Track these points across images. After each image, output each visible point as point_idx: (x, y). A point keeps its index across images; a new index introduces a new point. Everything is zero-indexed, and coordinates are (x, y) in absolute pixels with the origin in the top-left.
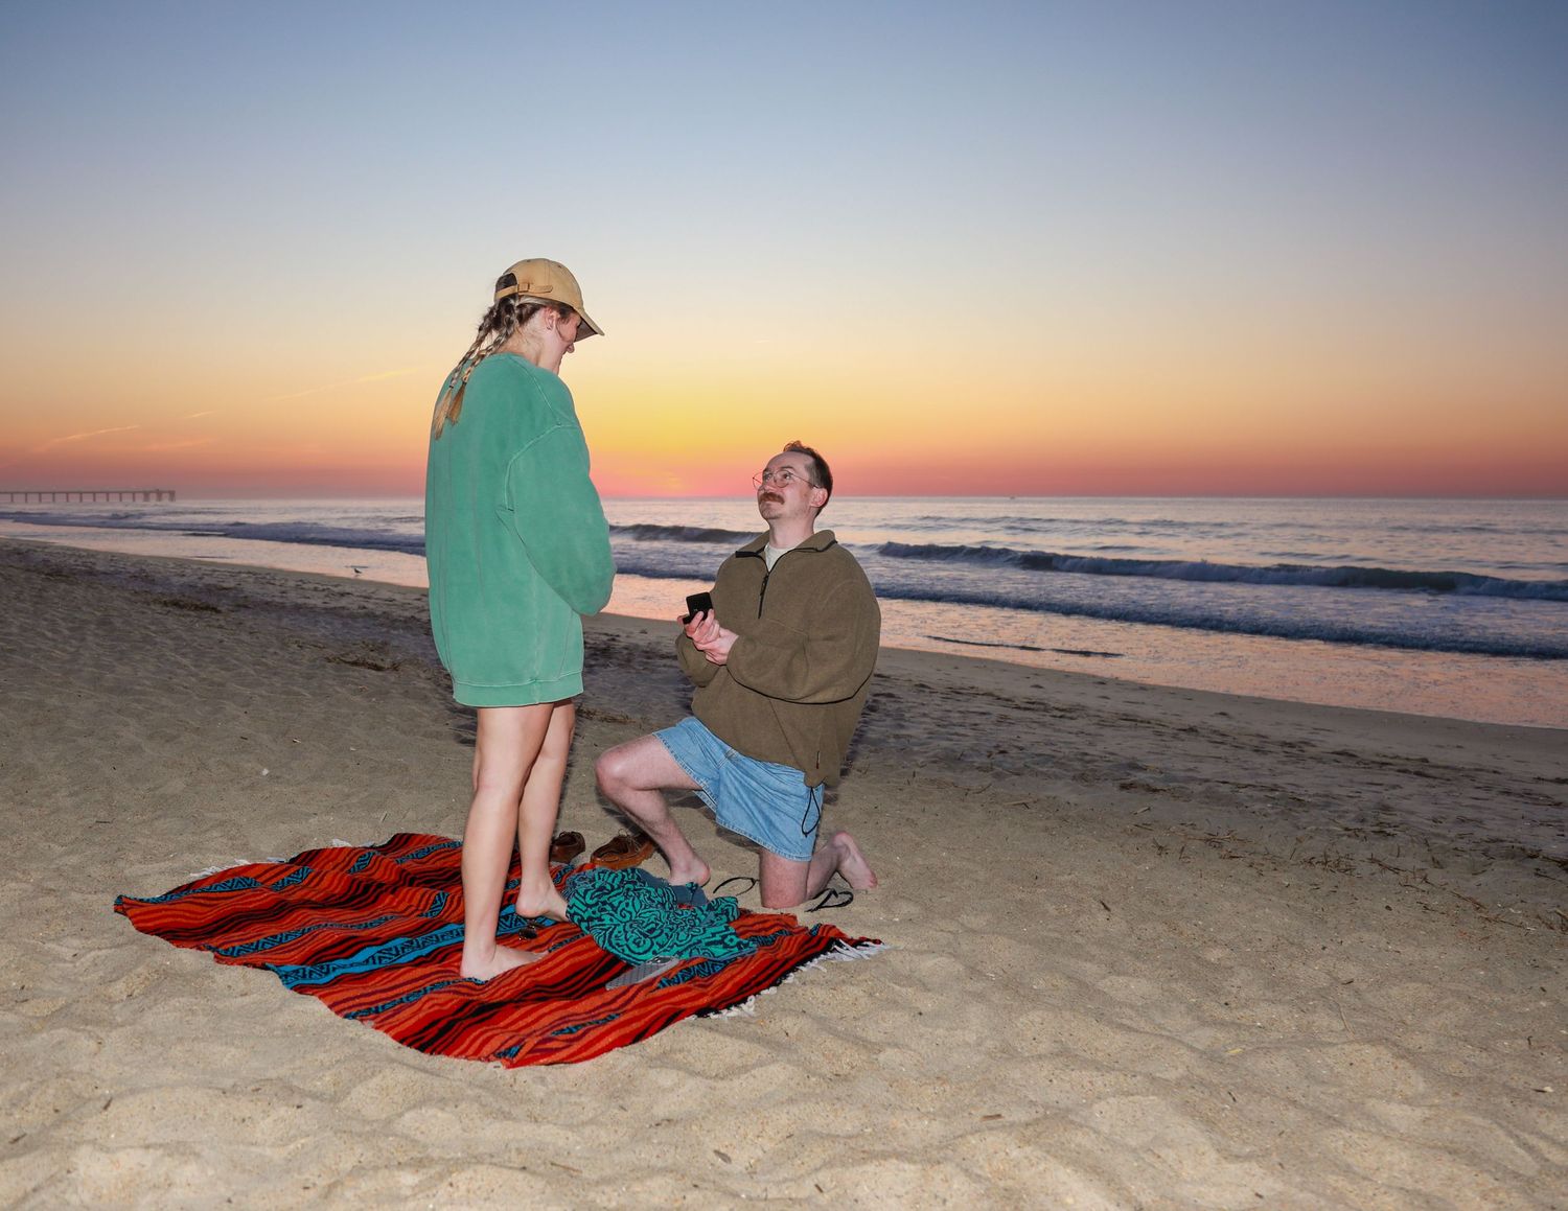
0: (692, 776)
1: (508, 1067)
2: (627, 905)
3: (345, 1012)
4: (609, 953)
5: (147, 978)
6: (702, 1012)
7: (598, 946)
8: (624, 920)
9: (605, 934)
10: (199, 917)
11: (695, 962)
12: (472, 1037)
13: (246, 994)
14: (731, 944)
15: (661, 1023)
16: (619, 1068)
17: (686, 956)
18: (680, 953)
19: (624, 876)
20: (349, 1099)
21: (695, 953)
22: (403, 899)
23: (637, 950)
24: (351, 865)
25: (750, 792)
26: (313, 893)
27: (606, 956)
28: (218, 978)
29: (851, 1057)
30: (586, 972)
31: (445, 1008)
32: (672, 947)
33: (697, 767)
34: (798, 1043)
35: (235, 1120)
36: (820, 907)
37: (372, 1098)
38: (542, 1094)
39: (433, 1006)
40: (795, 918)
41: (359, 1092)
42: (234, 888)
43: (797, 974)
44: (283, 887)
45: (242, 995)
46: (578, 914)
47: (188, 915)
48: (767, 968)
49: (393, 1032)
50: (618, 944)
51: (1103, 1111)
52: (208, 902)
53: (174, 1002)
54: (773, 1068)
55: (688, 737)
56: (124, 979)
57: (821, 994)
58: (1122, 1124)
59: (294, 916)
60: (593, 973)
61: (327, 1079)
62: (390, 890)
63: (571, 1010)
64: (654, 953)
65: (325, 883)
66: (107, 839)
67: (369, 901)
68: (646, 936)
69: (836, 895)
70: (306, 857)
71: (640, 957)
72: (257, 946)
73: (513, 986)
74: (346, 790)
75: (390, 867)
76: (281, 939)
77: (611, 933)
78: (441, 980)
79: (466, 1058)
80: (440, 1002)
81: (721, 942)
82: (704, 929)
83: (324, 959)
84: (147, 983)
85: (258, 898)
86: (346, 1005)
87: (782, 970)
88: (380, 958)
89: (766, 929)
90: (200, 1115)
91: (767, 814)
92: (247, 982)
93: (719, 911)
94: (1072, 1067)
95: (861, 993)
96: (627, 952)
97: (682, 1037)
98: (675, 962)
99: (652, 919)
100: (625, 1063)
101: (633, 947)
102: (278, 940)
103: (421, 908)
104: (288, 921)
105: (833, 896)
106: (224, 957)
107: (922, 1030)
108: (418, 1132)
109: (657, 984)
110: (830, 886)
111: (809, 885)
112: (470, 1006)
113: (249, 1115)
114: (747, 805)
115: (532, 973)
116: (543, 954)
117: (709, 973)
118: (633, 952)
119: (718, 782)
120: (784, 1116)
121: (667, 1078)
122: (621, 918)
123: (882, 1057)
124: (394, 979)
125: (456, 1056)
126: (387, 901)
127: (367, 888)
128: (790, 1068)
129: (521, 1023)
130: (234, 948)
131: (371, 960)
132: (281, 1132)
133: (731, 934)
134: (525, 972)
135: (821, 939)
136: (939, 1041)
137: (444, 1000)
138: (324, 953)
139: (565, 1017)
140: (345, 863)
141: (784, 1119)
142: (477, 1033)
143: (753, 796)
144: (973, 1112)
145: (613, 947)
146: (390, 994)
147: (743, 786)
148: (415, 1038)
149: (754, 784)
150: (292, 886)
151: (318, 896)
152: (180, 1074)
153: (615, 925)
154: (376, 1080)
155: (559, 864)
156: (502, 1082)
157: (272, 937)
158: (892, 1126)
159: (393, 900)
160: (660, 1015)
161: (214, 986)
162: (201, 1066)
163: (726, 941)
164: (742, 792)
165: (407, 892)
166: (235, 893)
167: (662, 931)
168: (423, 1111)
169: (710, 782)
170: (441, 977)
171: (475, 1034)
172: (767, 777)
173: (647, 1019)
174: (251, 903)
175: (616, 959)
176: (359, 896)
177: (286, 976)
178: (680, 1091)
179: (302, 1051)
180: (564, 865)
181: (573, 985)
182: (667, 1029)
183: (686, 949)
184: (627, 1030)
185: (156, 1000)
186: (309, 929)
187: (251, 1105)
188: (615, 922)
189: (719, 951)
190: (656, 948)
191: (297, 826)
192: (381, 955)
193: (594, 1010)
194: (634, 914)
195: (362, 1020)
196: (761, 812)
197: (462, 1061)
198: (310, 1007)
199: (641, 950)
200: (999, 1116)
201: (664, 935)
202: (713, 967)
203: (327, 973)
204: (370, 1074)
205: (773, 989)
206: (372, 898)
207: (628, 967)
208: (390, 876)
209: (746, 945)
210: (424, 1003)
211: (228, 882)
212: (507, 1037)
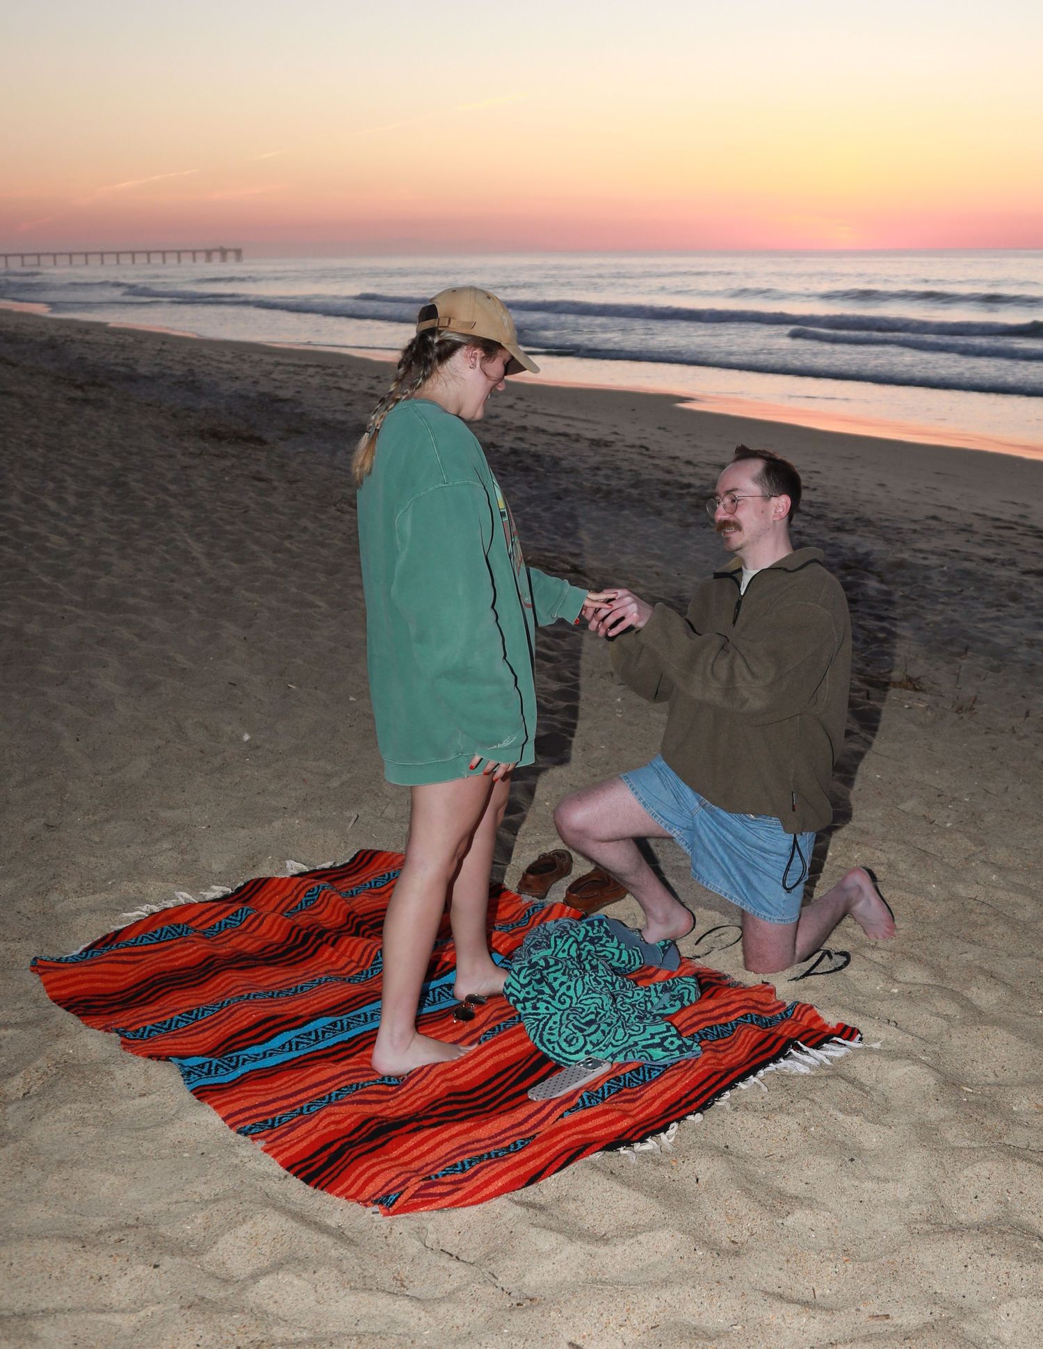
0: (663, 825)
1: (386, 1215)
2: (569, 988)
3: (239, 1126)
4: (538, 1051)
5: (45, 1073)
6: (612, 1145)
7: (528, 1039)
8: (562, 1007)
9: (538, 1025)
10: (120, 978)
11: (629, 1068)
12: (357, 1172)
13: (144, 1095)
14: (672, 1048)
15: (564, 1158)
16: (504, 1220)
17: (620, 1059)
18: (614, 1056)
19: (587, 932)
20: (214, 1250)
21: (630, 1056)
22: (343, 954)
23: (568, 1049)
24: (299, 900)
25: (726, 846)
26: (250, 941)
27: (535, 1054)
28: (118, 1074)
29: (754, 1220)
30: (510, 1072)
31: (342, 1126)
32: (607, 1046)
33: (670, 816)
34: (705, 1195)
35: (91, 1278)
36: (808, 974)
37: (239, 1248)
38: (415, 1250)
39: (329, 1125)
40: (772, 991)
41: (227, 1243)
42: (162, 939)
43: (735, 1092)
44: (219, 931)
45: (141, 1096)
46: (513, 995)
47: (107, 977)
48: (703, 1083)
49: (281, 1158)
50: (549, 1040)
51: (1011, 1313)
52: (131, 959)
53: (65, 1110)
54: (663, 1235)
55: (657, 780)
56: (21, 1074)
57: (752, 1122)
58: (1026, 1333)
59: (219, 981)
60: (517, 1074)
61: (199, 1221)
62: (330, 943)
63: (475, 1134)
64: (588, 1052)
65: (264, 929)
66: (46, 858)
67: (308, 953)
68: (582, 1030)
69: (831, 957)
70: (253, 886)
71: (571, 1057)
72: (170, 1025)
73: (426, 1092)
74: (329, 767)
75: (338, 906)
76: (197, 1015)
77: (546, 1024)
78: (349, 1082)
79: (347, 1198)
80: (338, 1118)
81: (660, 1045)
82: (644, 1027)
83: (236, 1047)
84: (45, 1078)
85: (186, 952)
86: (241, 1117)
87: (719, 1087)
88: (297, 1043)
89: (728, 1014)
90: (57, 1273)
91: (745, 871)
92: (148, 1079)
93: (675, 993)
94: (993, 1251)
95: (796, 1126)
96: (558, 1050)
97: (580, 1182)
98: (605, 1068)
99: (592, 1009)
100: (510, 1215)
101: (564, 1045)
102: (193, 1017)
103: (362, 964)
104: (212, 986)
105: (826, 956)
106: (132, 1042)
107: (847, 1183)
108: (271, 1302)
109: (577, 1100)
110: (827, 946)
111: (798, 944)
112: (369, 1125)
113: (106, 1273)
114: (722, 860)
115: (449, 1075)
116: (466, 1050)
117: (644, 1080)
118: (564, 1051)
119: (692, 830)
120: (654, 1301)
121: (546, 1241)
122: (559, 1006)
123: (789, 1221)
124: (301, 1081)
125: (338, 1195)
126: (327, 954)
127: (307, 937)
128: (679, 1235)
129: (416, 1153)
130: (145, 1028)
131: (287, 1046)
132: (136, 1293)
133: (672, 1036)
134: (443, 1073)
135: (781, 1037)
136: (865, 1197)
137: (345, 1115)
138: (238, 1039)
139: (464, 1146)
140: (293, 897)
141: (652, 1306)
142: (364, 1166)
143: (729, 851)
144: (862, 1308)
145: (544, 1045)
146: (292, 1100)
147: (719, 840)
148: (303, 1165)
149: (730, 837)
150: (229, 931)
151: (254, 946)
152: (51, 1212)
153: (551, 1015)
154: (247, 1227)
155: (530, 898)
156: (376, 1233)
157: (187, 1013)
158: (767, 1322)
159: (332, 954)
160: (566, 1149)
161: (113, 1084)
162: (77, 1197)
163: (666, 1044)
164: (717, 845)
165: (349, 944)
166: (164, 945)
167: (598, 1028)
168: (280, 1277)
169: (684, 831)
170: (350, 1078)
171: (361, 1169)
172: (743, 831)
173: (548, 1154)
174: (177, 959)
175: (545, 1059)
176: (300, 946)
177: (189, 1073)
178: (558, 1257)
179: (184, 1178)
180: (536, 900)
181: (493, 1090)
182: (567, 1168)
183: (620, 1052)
184: (522, 1171)
185: (48, 1106)
186: (229, 1002)
187: (110, 1262)
188: (552, 1010)
189: (658, 1053)
190: (589, 1047)
191: (259, 831)
192: (299, 1040)
193: (500, 1134)
194: (575, 1000)
195: (253, 1139)
196: (738, 869)
197: (342, 1201)
198: (204, 1118)
199: (572, 1050)
200: (887, 1316)
201: (599, 1032)
202: (649, 1073)
203: (235, 1068)
204: (241, 1219)
205: (697, 1118)
206: (311, 950)
207: (558, 1068)
208: (338, 917)
209: (689, 1048)
210: (321, 1120)
211: (156, 932)
212: (393, 1175)
